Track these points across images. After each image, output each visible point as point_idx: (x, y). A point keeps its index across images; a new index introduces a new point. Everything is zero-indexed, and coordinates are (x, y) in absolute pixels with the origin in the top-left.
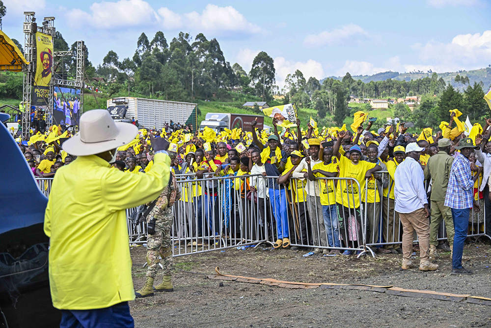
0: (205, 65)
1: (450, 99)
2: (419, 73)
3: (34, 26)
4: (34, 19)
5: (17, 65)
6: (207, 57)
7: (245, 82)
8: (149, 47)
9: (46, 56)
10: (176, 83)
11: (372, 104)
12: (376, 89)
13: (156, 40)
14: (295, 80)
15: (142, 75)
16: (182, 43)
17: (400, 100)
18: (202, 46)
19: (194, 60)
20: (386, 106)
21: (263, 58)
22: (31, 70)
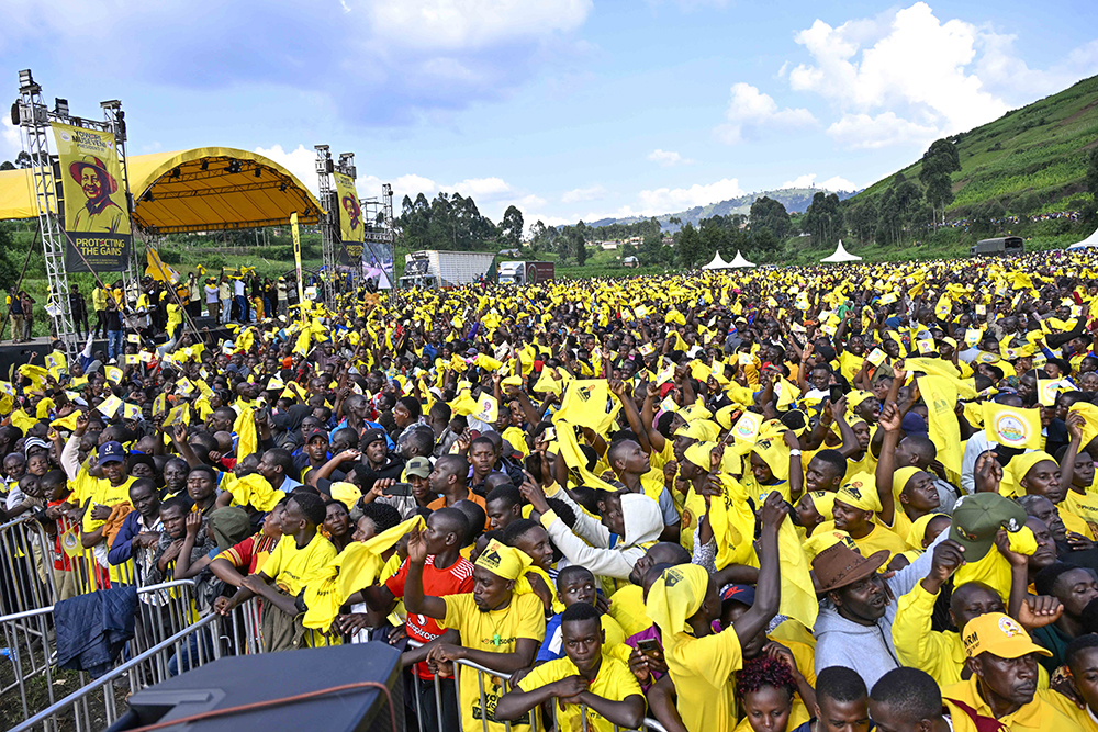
0: (463, 220)
1: (690, 237)
2: (632, 218)
3: (330, 163)
4: (328, 155)
5: (311, 217)
6: (464, 213)
7: (496, 232)
8: (412, 207)
9: (349, 203)
10: (442, 236)
11: (603, 245)
12: (604, 233)
13: (418, 201)
14: (537, 229)
15: (411, 231)
16: (441, 202)
17: (626, 241)
18: (459, 204)
19: (453, 217)
20: (615, 246)
21: (512, 211)
22: (331, 222)
